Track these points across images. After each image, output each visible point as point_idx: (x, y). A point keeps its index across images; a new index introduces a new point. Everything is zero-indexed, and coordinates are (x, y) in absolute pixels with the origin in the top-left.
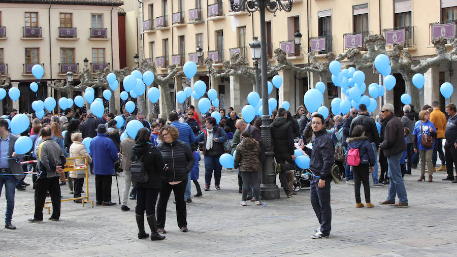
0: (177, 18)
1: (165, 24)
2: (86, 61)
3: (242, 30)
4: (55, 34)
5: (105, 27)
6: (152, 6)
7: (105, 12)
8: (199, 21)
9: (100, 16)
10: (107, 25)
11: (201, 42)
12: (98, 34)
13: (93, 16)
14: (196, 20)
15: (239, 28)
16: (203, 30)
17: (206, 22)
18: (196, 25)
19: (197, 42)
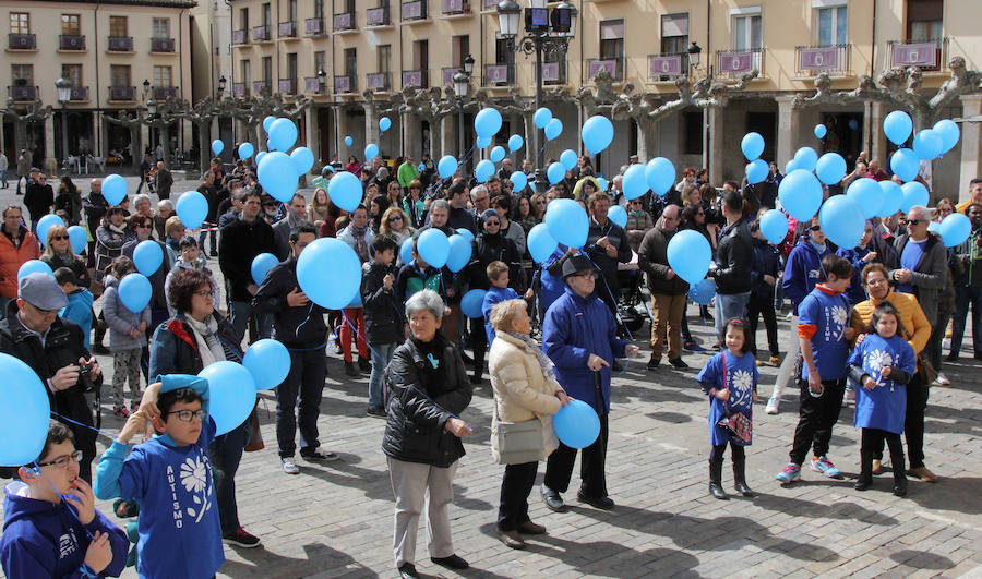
0: (286, 28)
1: (268, 36)
2: (147, 83)
3: (384, 51)
4: (104, 45)
5: (172, 37)
6: (246, 11)
7: (172, 15)
8: (320, 35)
9: (166, 21)
10: (174, 34)
11: (323, 62)
12: (162, 46)
13: (156, 21)
14: (316, 33)
15: (380, 47)
16: (326, 47)
17: (331, 37)
18: (315, 39)
19: (317, 63)
